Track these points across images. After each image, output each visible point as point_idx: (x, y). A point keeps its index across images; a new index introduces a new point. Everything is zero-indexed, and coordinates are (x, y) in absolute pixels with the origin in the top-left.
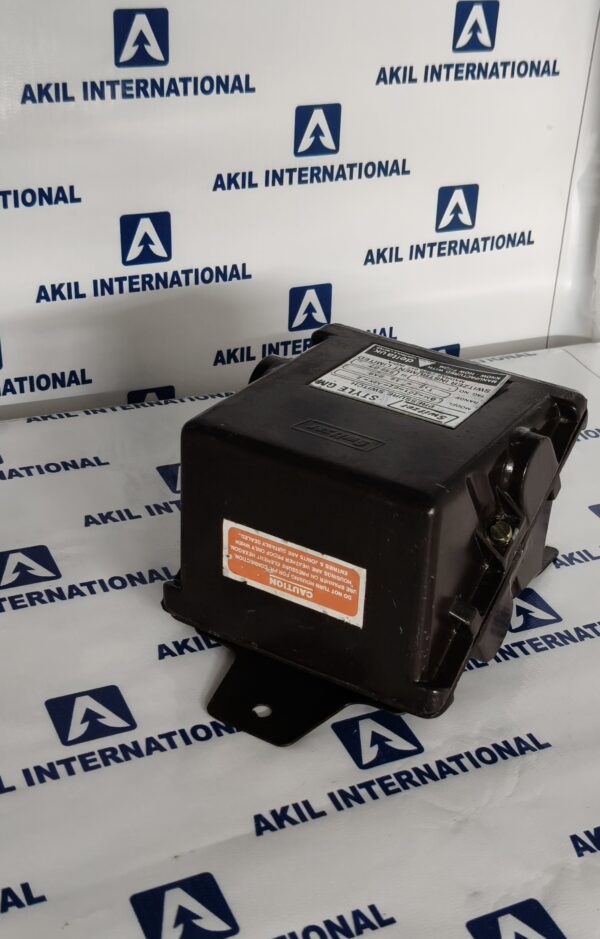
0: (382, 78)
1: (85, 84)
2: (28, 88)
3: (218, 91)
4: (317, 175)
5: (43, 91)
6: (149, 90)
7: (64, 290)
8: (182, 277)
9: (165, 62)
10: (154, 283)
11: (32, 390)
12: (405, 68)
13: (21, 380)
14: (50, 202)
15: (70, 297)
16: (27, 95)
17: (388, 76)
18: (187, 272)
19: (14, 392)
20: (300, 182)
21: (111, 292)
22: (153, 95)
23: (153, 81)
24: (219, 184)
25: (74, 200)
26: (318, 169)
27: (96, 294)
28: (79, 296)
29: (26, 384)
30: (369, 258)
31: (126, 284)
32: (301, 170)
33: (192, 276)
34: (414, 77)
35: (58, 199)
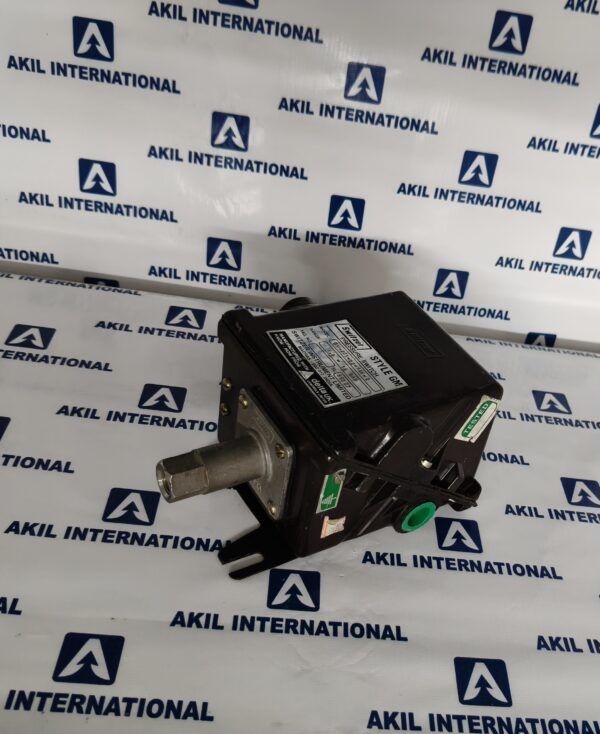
0: (532, 143)
1: (322, 106)
2: (284, 100)
3: (411, 129)
4: (472, 199)
5: (294, 104)
6: (364, 118)
7: (287, 233)
8: (366, 244)
9: (378, 102)
10: (346, 242)
11: (257, 288)
12: (551, 141)
13: (250, 281)
14: (287, 175)
15: (290, 238)
16: (283, 104)
17: (536, 144)
18: (370, 241)
19: (245, 287)
20: (459, 200)
21: (317, 241)
22: (366, 121)
23: (368, 113)
24: (402, 189)
25: (303, 177)
26: (474, 195)
27: (307, 240)
28: (296, 238)
29: (254, 284)
30: (500, 262)
31: (328, 239)
32: (461, 193)
33: (373, 244)
34: (557, 148)
35: (292, 175)
